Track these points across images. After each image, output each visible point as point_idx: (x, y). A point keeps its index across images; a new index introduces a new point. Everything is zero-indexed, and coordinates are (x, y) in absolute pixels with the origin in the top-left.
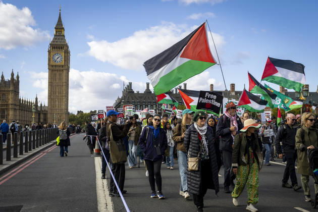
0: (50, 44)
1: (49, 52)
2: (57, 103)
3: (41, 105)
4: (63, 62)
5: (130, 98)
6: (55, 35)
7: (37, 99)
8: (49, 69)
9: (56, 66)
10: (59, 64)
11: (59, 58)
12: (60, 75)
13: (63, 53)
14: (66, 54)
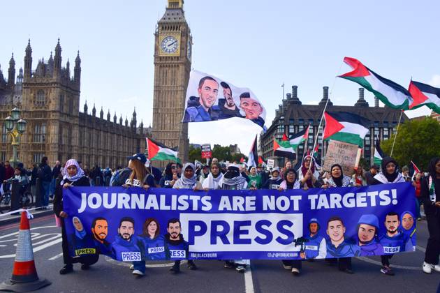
0: (159, 23)
1: (157, 35)
2: (168, 121)
3: (142, 125)
4: (179, 51)
5: (295, 112)
6: (167, 9)
7: (135, 115)
8: (155, 64)
9: (167, 58)
10: (172, 54)
11: (173, 46)
12: (174, 74)
13: (179, 37)
14: (184, 38)
